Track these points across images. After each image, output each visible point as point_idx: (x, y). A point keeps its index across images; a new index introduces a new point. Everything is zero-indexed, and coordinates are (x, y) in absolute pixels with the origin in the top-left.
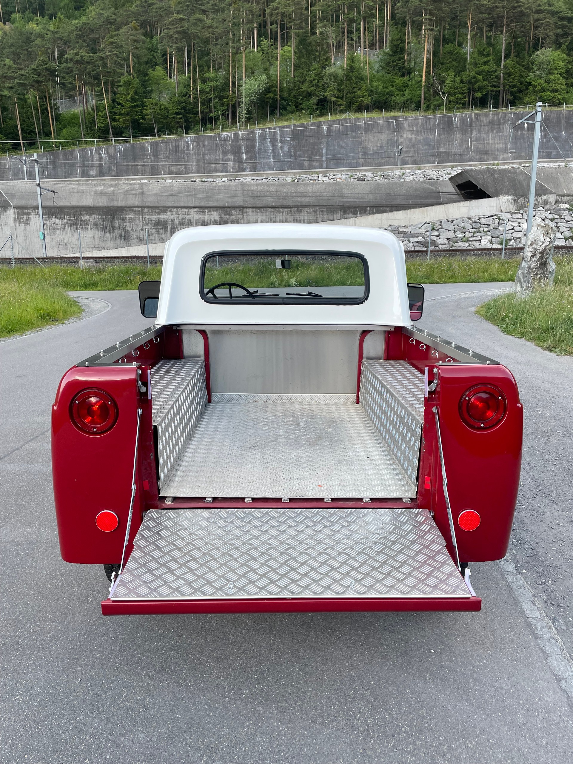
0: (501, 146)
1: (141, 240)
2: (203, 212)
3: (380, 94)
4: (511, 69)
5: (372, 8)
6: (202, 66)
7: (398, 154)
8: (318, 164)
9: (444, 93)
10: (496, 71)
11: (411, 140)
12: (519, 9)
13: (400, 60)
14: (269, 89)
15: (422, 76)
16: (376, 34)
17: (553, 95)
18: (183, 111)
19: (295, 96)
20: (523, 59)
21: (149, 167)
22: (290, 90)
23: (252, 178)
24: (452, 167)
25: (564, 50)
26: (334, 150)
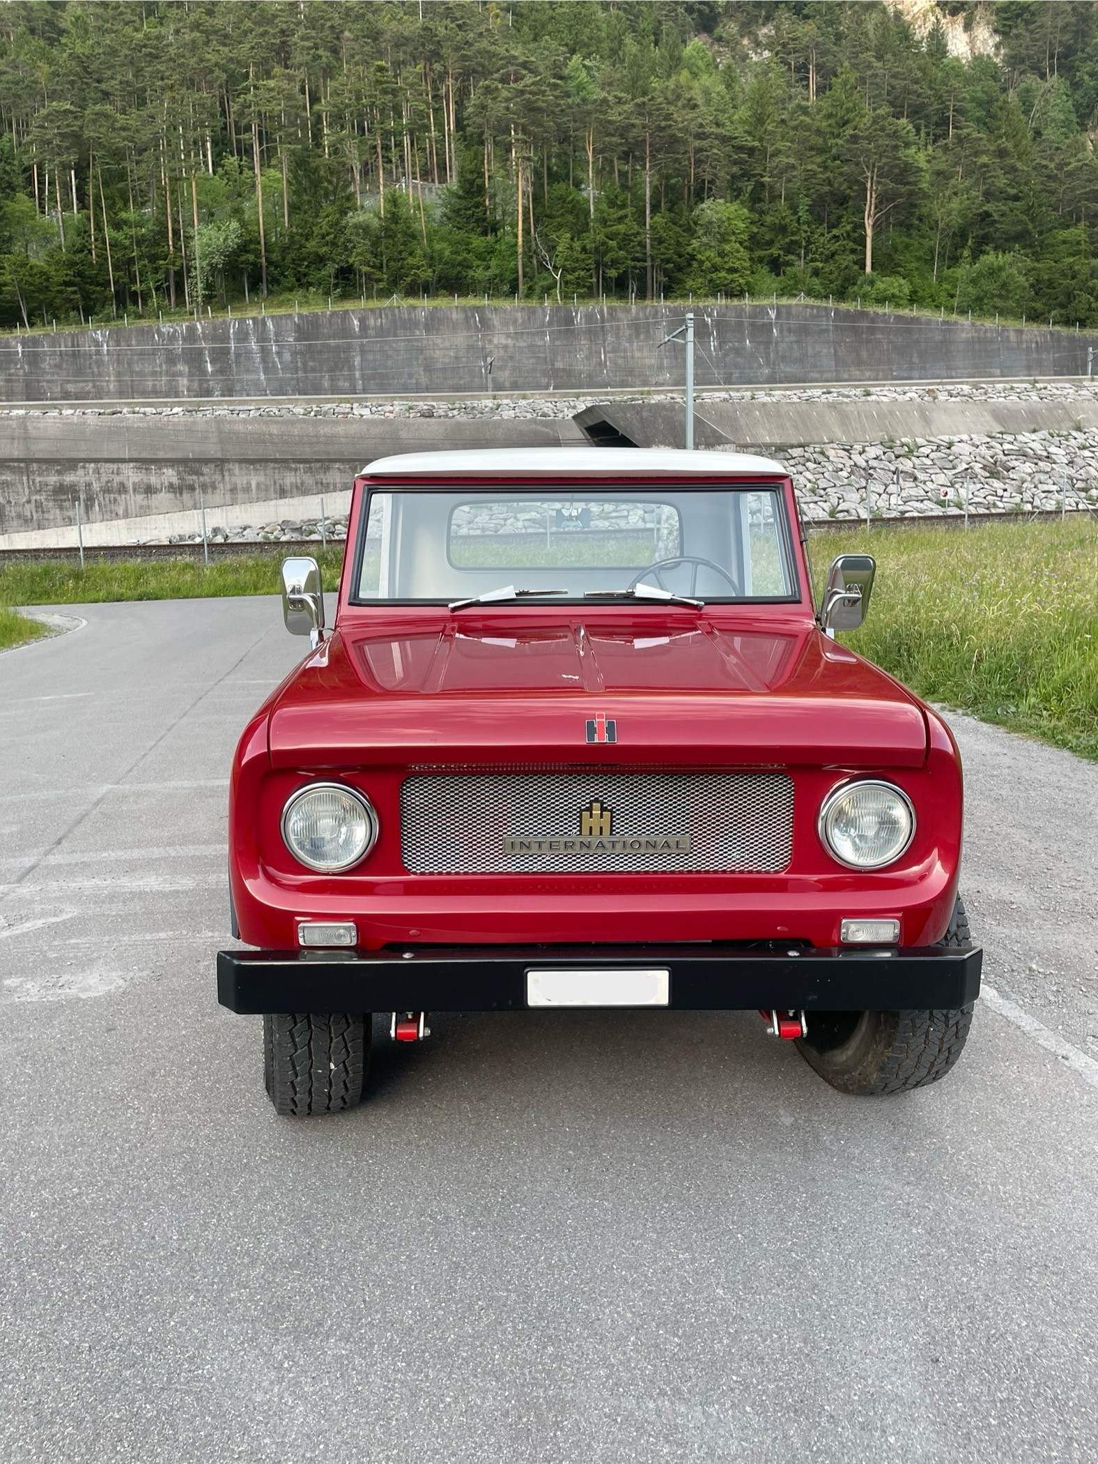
0: (653, 361)
1: (26, 521)
2: (146, 469)
3: (447, 263)
4: (662, 231)
5: (422, 115)
6: (112, 198)
7: (486, 370)
8: (347, 384)
9: (555, 268)
10: (638, 233)
11: (506, 347)
12: (669, 132)
13: (477, 207)
14: (245, 246)
15: (516, 236)
16: (431, 152)
17: (730, 277)
18: (78, 279)
19: (293, 260)
20: (680, 214)
21: (21, 384)
22: (285, 250)
23: (231, 408)
24: (578, 396)
25: (745, 202)
26: (375, 360)
